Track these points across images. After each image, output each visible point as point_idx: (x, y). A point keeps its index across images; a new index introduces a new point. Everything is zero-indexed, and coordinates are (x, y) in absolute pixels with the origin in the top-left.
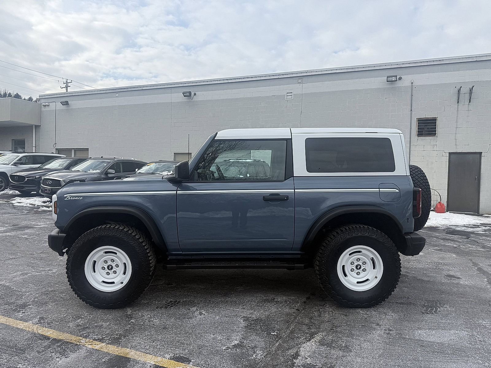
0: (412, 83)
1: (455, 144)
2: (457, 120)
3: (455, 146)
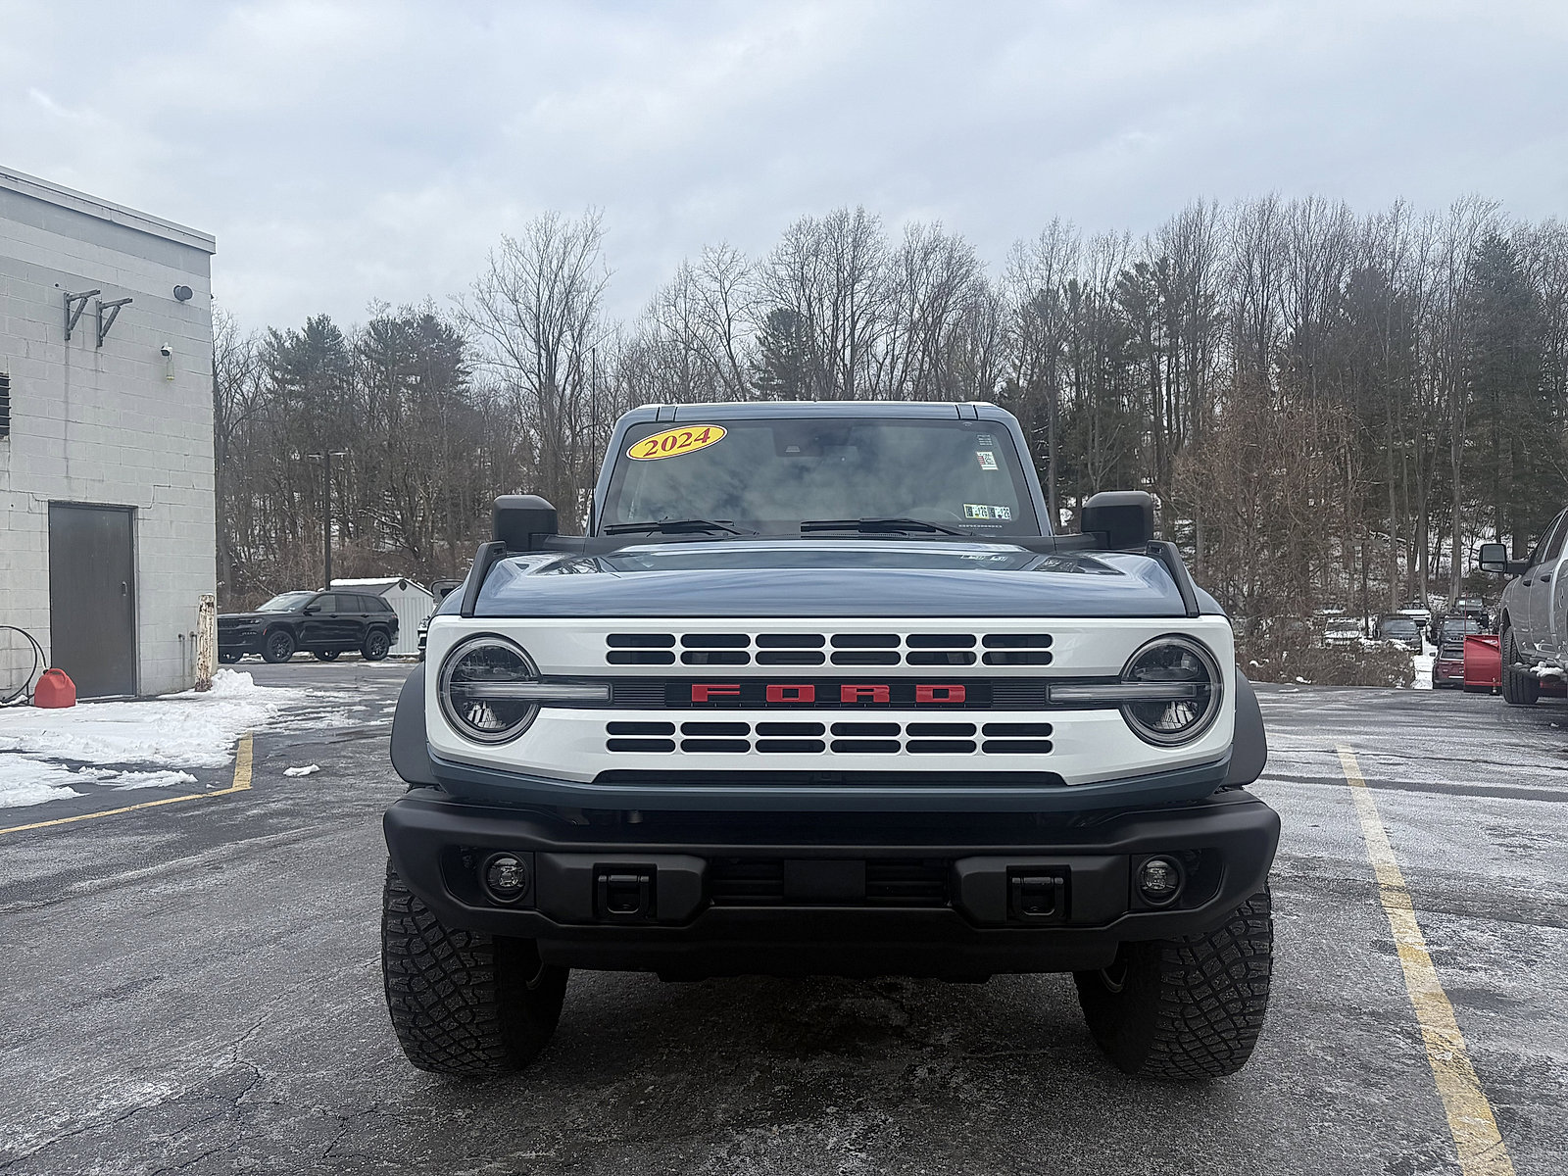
1: (64, 475)
2: (66, 397)
3: (65, 480)
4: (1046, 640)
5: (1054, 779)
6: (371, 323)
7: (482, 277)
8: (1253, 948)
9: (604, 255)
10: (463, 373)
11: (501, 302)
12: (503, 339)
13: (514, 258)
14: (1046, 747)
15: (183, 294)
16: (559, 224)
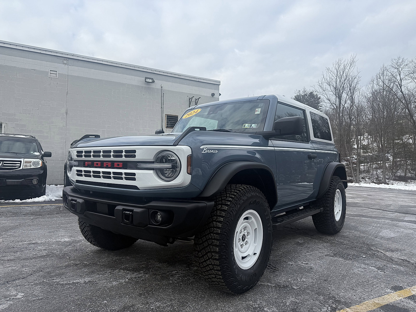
0: (162, 87)
4: (135, 151)
5: (135, 187)
6: (295, 96)
7: (319, 80)
8: (213, 249)
9: (357, 67)
10: (320, 106)
11: (325, 86)
12: (326, 96)
13: (329, 73)
14: (134, 179)
15: (213, 95)
16: (342, 62)
